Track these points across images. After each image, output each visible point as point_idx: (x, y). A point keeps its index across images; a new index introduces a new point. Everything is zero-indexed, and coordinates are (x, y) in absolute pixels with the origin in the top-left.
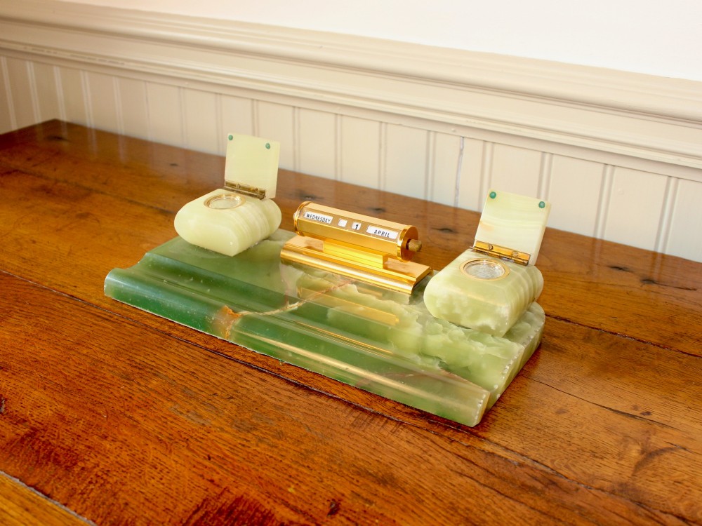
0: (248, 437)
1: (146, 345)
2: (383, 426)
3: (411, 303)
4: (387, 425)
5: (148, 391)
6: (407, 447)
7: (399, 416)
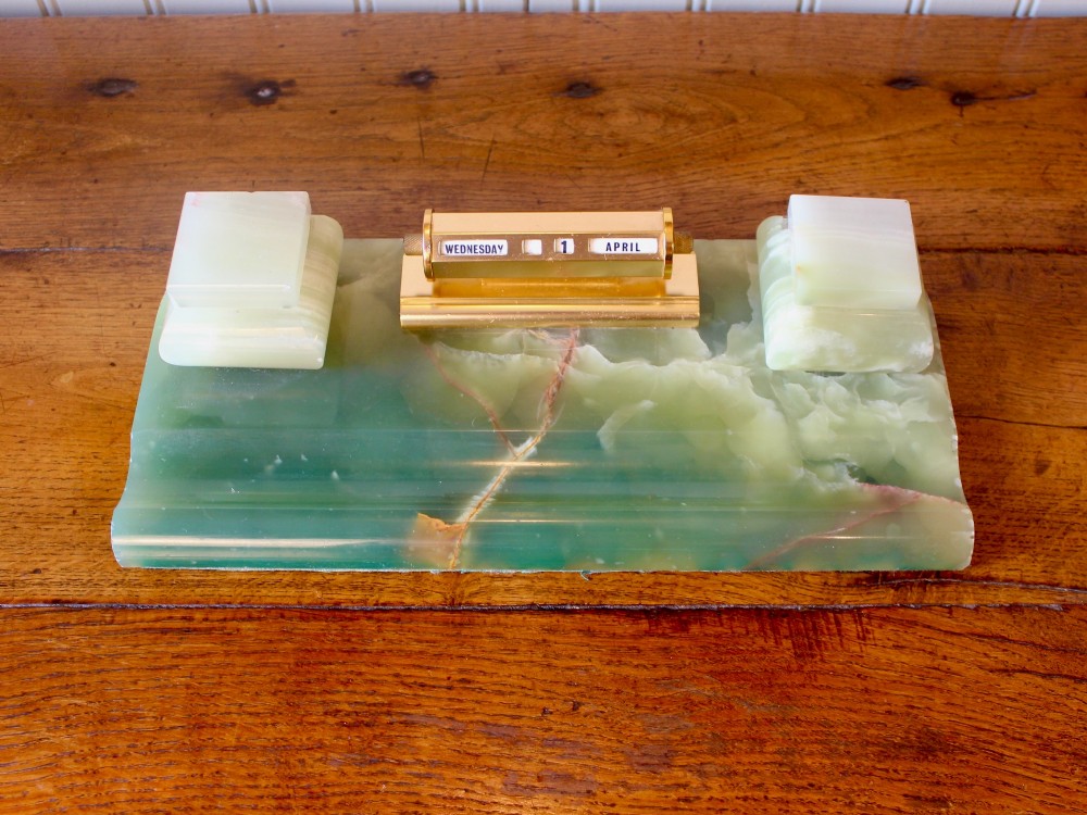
0: (676, 777)
1: (322, 658)
2: (840, 632)
3: (714, 351)
4: (844, 626)
5: (434, 771)
6: (904, 658)
7: (845, 598)
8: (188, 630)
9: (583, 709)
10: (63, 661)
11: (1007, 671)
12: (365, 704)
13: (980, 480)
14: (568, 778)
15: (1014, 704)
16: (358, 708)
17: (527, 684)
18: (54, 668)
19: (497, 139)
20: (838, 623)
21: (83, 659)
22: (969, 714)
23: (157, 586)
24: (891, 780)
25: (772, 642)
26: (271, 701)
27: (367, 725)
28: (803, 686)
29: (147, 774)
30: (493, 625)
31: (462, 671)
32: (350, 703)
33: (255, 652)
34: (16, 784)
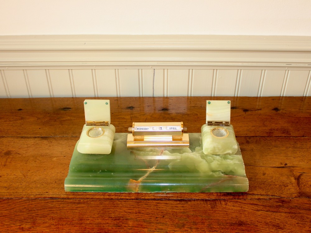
0: (185, 229)
1: (109, 208)
2: (221, 204)
3: (192, 151)
4: (222, 202)
5: (132, 228)
6: (235, 208)
7: (222, 198)
8: (80, 203)
9: (165, 217)
10: (52, 208)
11: (258, 210)
12: (118, 216)
13: (251, 176)
14: (162, 229)
15: (260, 216)
16: (116, 217)
17: (153, 213)
18: (50, 209)
19: (147, 118)
20: (220, 202)
21: (56, 208)
22: (250, 218)
23: (73, 195)
24: (233, 230)
25: (206, 205)
26: (97, 216)
27: (118, 220)
28: (213, 213)
29: (70, 228)
30: (146, 202)
31: (139, 210)
32: (114, 216)
33: (94, 207)
34: (41, 230)
